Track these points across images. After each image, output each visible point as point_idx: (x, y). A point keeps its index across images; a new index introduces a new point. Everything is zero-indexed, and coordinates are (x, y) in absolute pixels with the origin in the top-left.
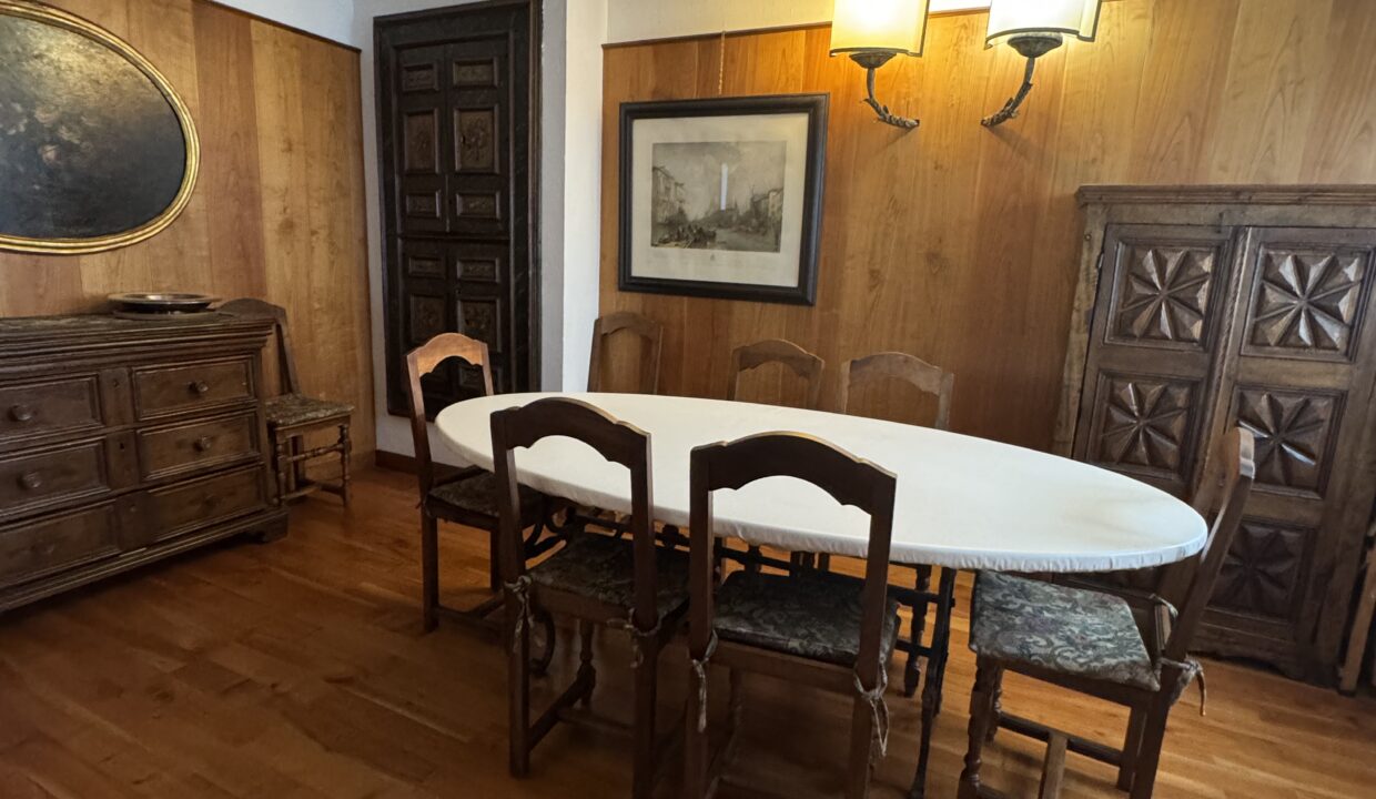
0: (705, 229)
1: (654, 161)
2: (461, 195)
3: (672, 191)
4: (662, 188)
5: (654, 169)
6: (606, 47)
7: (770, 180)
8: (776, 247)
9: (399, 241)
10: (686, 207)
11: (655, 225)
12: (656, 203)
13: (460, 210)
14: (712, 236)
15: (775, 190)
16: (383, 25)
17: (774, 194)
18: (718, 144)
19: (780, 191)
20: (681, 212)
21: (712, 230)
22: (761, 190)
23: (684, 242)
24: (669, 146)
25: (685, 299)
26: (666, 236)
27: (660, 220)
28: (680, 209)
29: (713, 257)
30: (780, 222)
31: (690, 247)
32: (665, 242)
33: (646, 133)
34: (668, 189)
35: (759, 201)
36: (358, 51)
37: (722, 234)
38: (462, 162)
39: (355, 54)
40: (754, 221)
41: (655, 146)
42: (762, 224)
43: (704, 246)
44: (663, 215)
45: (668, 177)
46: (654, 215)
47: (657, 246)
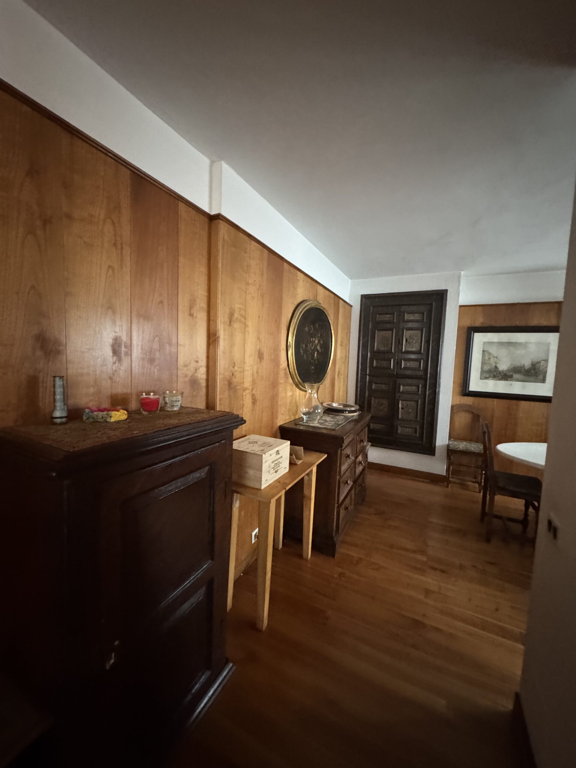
0: (508, 374)
1: (483, 349)
3: (492, 360)
4: (487, 358)
5: (483, 351)
6: (461, 306)
7: (542, 356)
8: (543, 381)
9: (368, 377)
10: (498, 366)
11: (483, 372)
12: (483, 363)
13: (403, 366)
14: (511, 377)
15: (543, 360)
16: (365, 298)
17: (544, 362)
18: (516, 343)
19: (546, 361)
20: (496, 367)
21: (511, 374)
22: (535, 360)
23: (497, 378)
24: (491, 343)
25: (496, 400)
26: (488, 376)
27: (485, 370)
28: (495, 366)
29: (511, 385)
30: (546, 372)
31: (500, 380)
32: (486, 378)
33: (479, 339)
34: (489, 359)
35: (536, 364)
36: (351, 306)
37: (516, 376)
40: (533, 372)
41: (484, 343)
42: (536, 373)
43: (507, 380)
44: (486, 368)
45: (490, 354)
46: (482, 368)
47: (483, 379)
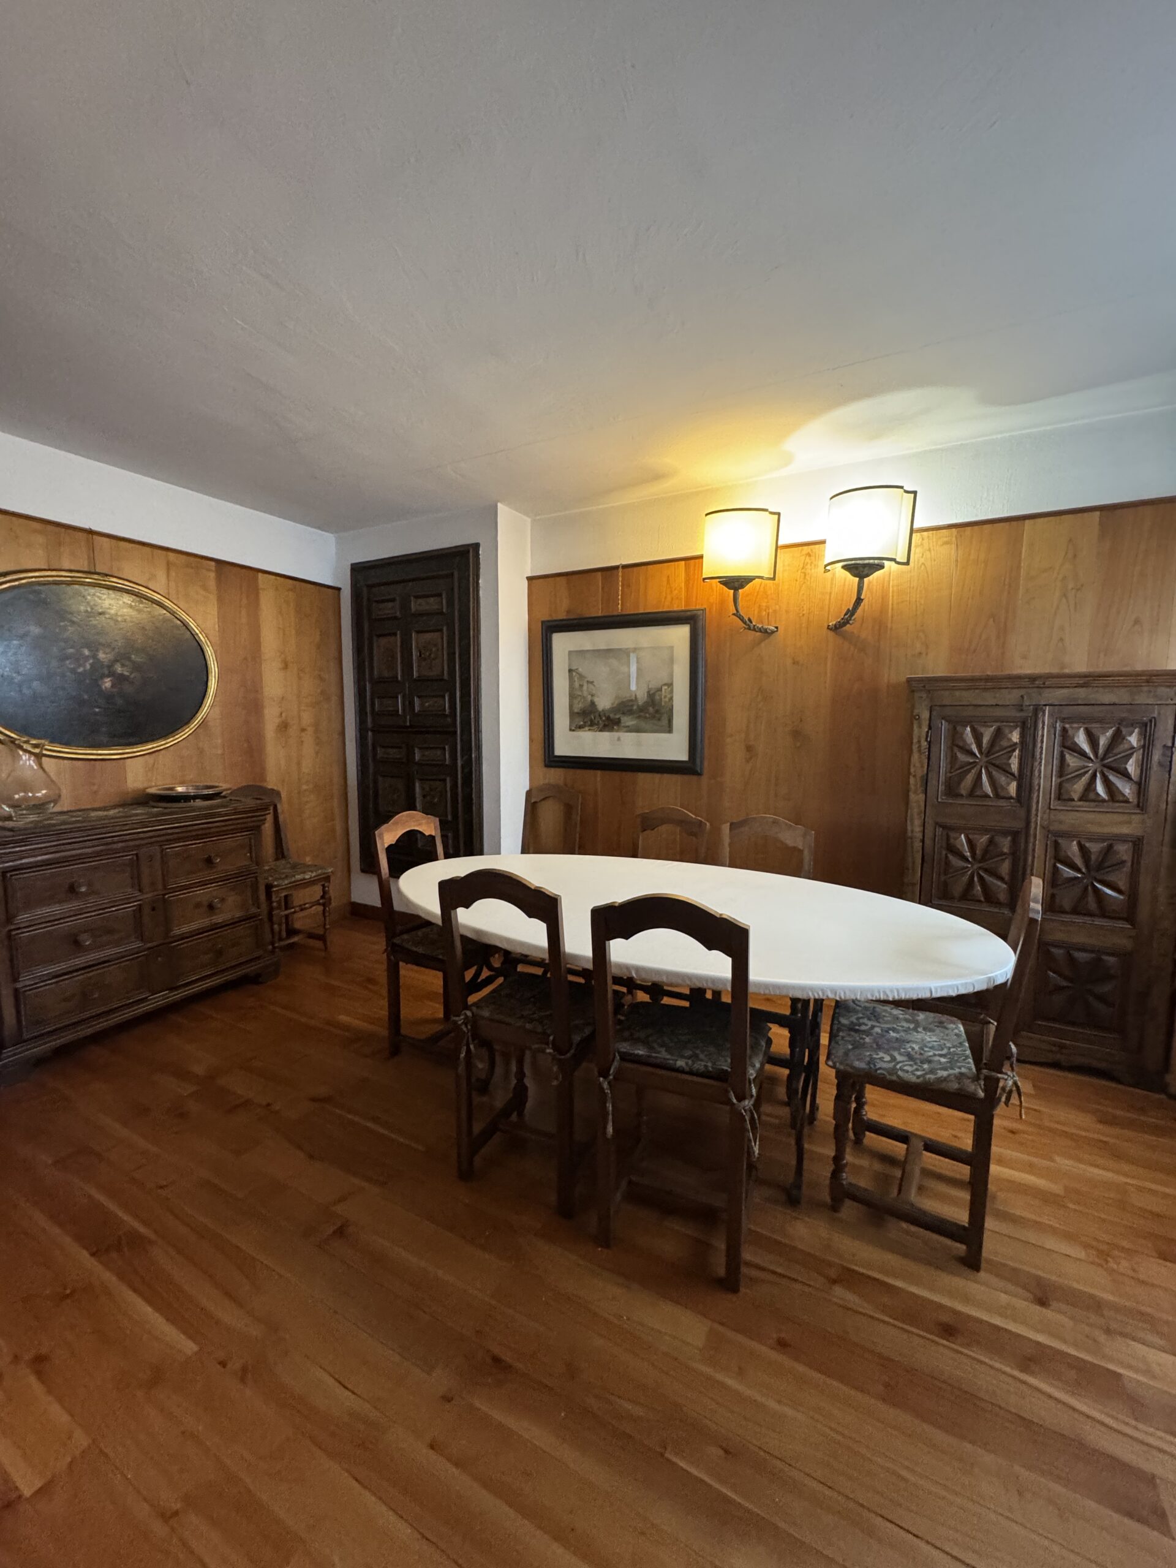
0: (612, 716)
1: (569, 665)
2: (419, 697)
3: (585, 688)
4: (577, 685)
5: (570, 671)
6: (529, 579)
7: (662, 676)
8: (669, 729)
9: (370, 733)
10: (596, 700)
11: (573, 714)
12: (572, 696)
13: (417, 709)
14: (618, 722)
15: (665, 685)
16: (359, 570)
17: (666, 687)
18: (620, 650)
19: (670, 685)
20: (593, 703)
21: (617, 717)
22: (654, 685)
23: (596, 727)
24: (581, 653)
25: (599, 773)
26: (582, 723)
27: (576, 711)
28: (591, 701)
29: (619, 739)
30: (671, 710)
31: (601, 731)
32: (580, 727)
33: (562, 643)
34: (581, 686)
35: (654, 694)
36: (339, 589)
37: (628, 721)
38: (418, 671)
39: (337, 592)
40: (651, 709)
41: (570, 652)
42: (657, 711)
43: (611, 730)
44: (578, 707)
45: (581, 677)
46: (571, 706)
47: (573, 730)
